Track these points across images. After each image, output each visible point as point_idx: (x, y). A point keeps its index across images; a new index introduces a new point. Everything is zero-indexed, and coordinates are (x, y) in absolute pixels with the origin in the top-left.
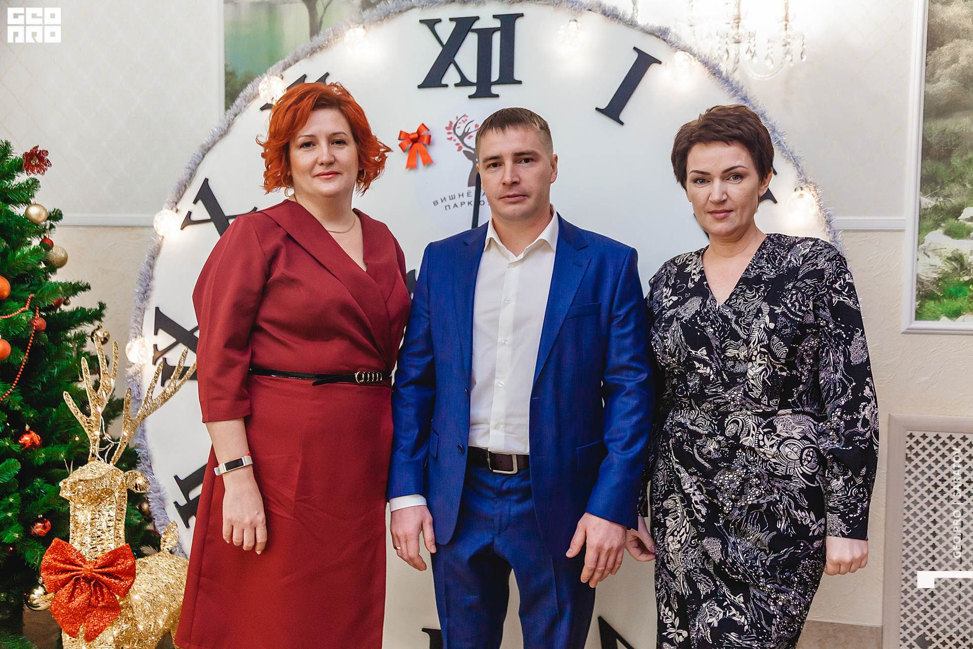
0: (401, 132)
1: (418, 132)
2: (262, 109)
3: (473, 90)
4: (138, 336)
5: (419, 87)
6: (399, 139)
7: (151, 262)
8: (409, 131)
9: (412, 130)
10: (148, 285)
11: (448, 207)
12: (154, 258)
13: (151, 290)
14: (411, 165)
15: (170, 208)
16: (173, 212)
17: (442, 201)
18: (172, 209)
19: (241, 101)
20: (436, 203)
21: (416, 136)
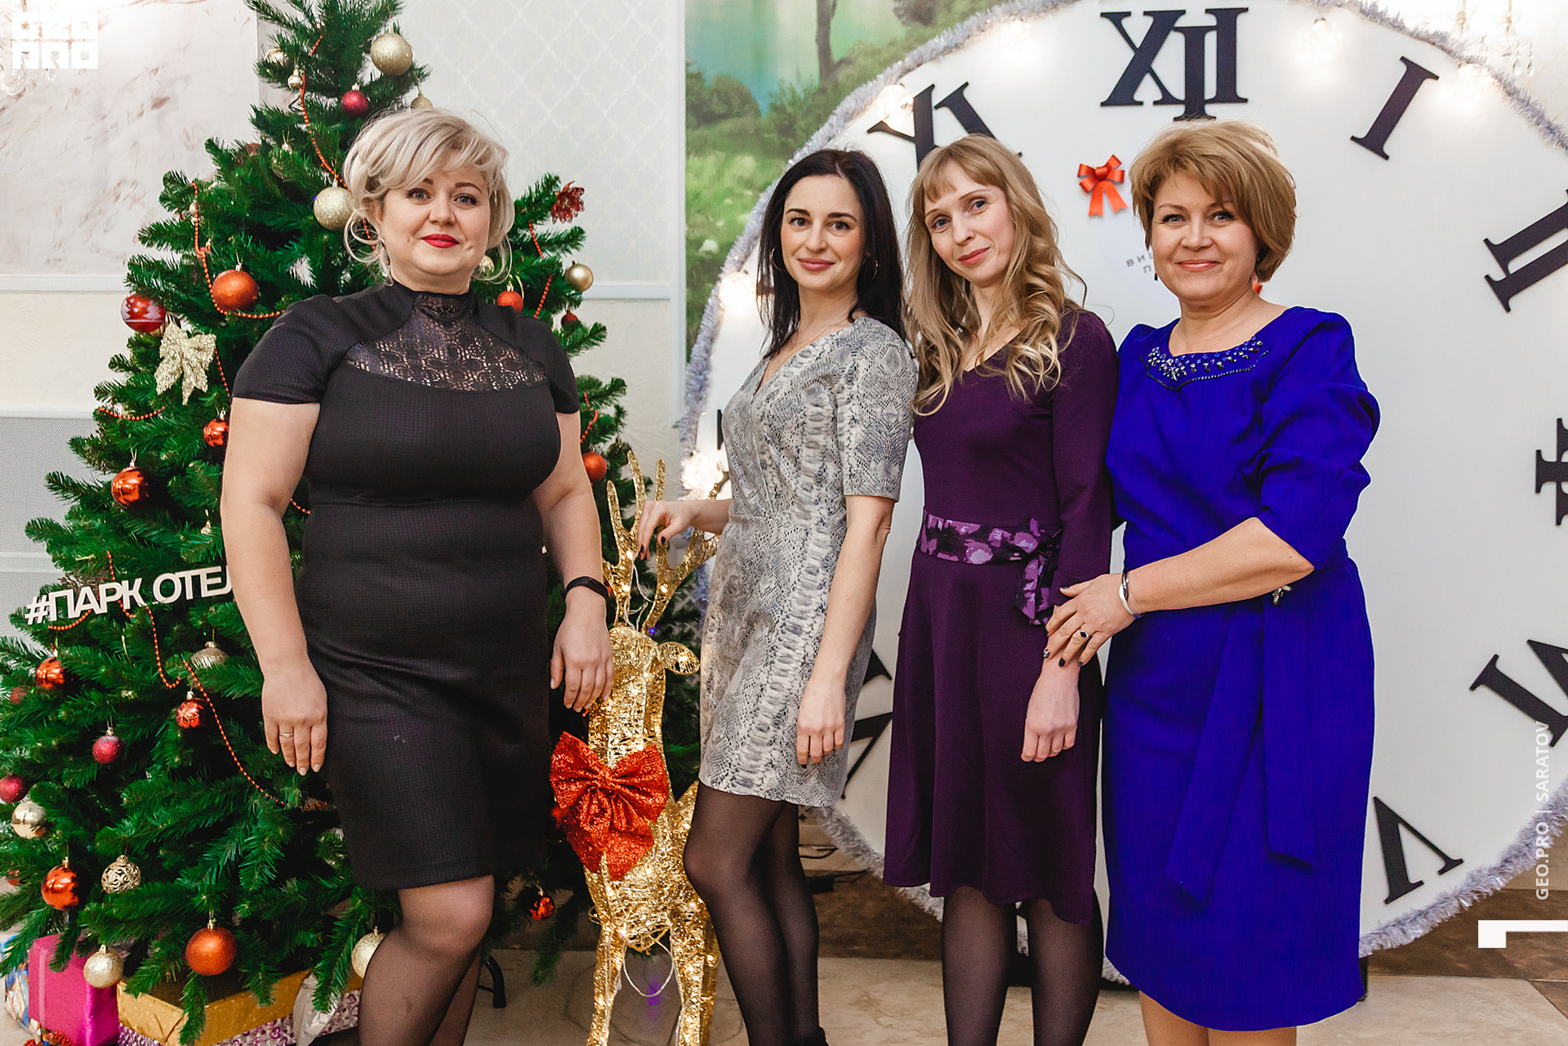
0: (1081, 165)
1: (1107, 165)
2: (870, 131)
3: (1180, 110)
4: (694, 453)
5: (1103, 104)
6: (1079, 176)
7: (709, 346)
8: (1094, 165)
9: (1098, 162)
10: (706, 379)
11: (1147, 268)
12: (712, 341)
13: (708, 385)
14: (1095, 212)
15: (735, 269)
16: (741, 274)
17: (1140, 260)
18: (739, 271)
19: (838, 120)
20: (1130, 263)
21: (1105, 169)
